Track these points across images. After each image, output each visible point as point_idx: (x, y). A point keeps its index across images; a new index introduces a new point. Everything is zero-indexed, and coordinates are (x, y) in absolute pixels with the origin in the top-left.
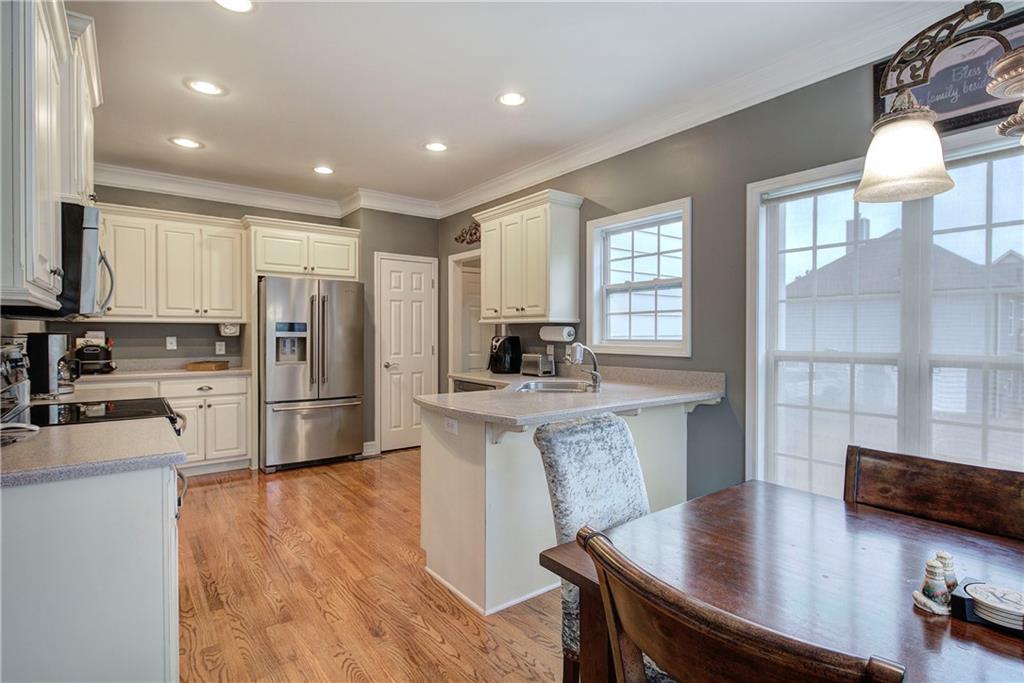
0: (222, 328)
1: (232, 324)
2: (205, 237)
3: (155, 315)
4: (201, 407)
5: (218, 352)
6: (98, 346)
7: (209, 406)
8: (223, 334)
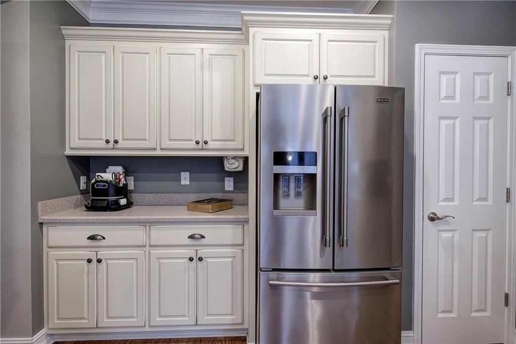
0: (226, 162)
1: (234, 158)
2: (206, 57)
3: (158, 148)
4: (191, 259)
5: (227, 188)
6: (106, 182)
7: (200, 259)
8: (226, 169)
